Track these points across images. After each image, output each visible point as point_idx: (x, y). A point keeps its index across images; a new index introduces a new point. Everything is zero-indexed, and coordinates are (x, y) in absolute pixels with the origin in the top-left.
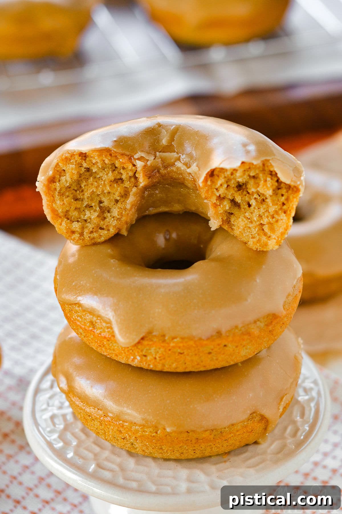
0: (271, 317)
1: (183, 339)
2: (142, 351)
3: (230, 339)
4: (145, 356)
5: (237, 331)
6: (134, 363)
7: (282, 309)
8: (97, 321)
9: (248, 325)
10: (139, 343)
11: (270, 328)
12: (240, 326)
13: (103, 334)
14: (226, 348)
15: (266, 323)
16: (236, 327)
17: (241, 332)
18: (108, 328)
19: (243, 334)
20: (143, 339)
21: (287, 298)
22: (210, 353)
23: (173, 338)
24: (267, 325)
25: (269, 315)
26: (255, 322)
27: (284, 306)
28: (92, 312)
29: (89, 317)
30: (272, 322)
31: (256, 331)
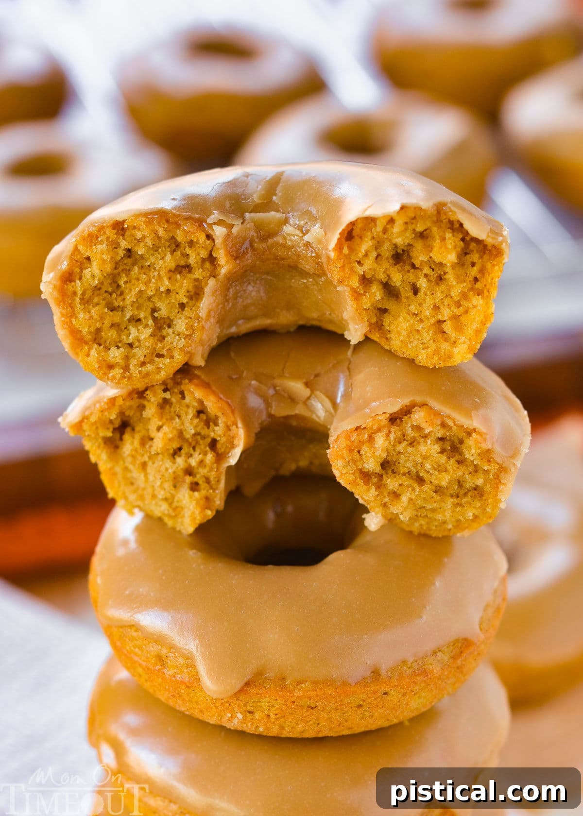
0: (460, 645)
1: (315, 683)
2: (246, 704)
3: (395, 682)
4: (251, 712)
5: (405, 668)
6: (232, 724)
7: (478, 630)
8: (168, 655)
9: (423, 658)
10: (241, 691)
11: (459, 662)
12: (410, 660)
13: (178, 677)
14: (388, 698)
15: (452, 654)
16: (404, 662)
17: (412, 670)
18: (188, 666)
19: (415, 674)
20: (247, 684)
21: (484, 611)
22: (360, 706)
23: (299, 683)
24: (454, 658)
25: (457, 641)
26: (434, 653)
27: (480, 624)
28: (159, 639)
29: (154, 649)
30: (461, 652)
31: (435, 669)
